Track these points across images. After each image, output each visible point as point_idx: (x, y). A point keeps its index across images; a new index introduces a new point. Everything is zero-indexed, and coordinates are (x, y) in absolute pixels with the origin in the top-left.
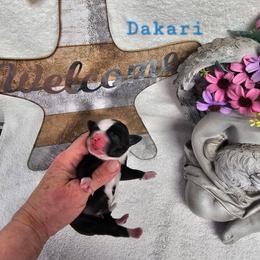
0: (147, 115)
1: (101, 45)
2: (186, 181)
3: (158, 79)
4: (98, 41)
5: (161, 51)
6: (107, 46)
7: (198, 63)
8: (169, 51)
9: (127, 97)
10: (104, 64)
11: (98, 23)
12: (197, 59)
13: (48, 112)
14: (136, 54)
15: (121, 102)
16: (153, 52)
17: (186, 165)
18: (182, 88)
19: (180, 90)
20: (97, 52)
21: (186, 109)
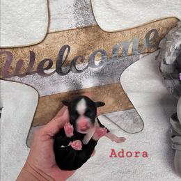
0: (132, 91)
1: (86, 28)
2: (174, 151)
3: (141, 56)
4: (84, 25)
5: (142, 29)
6: (92, 29)
7: (178, 36)
8: (150, 29)
9: (112, 75)
10: (90, 46)
11: (82, 8)
12: (177, 33)
13: (42, 93)
14: (119, 34)
15: (108, 80)
16: (135, 31)
17: (173, 136)
18: (165, 63)
19: (162, 64)
20: (83, 35)
21: (169, 82)
